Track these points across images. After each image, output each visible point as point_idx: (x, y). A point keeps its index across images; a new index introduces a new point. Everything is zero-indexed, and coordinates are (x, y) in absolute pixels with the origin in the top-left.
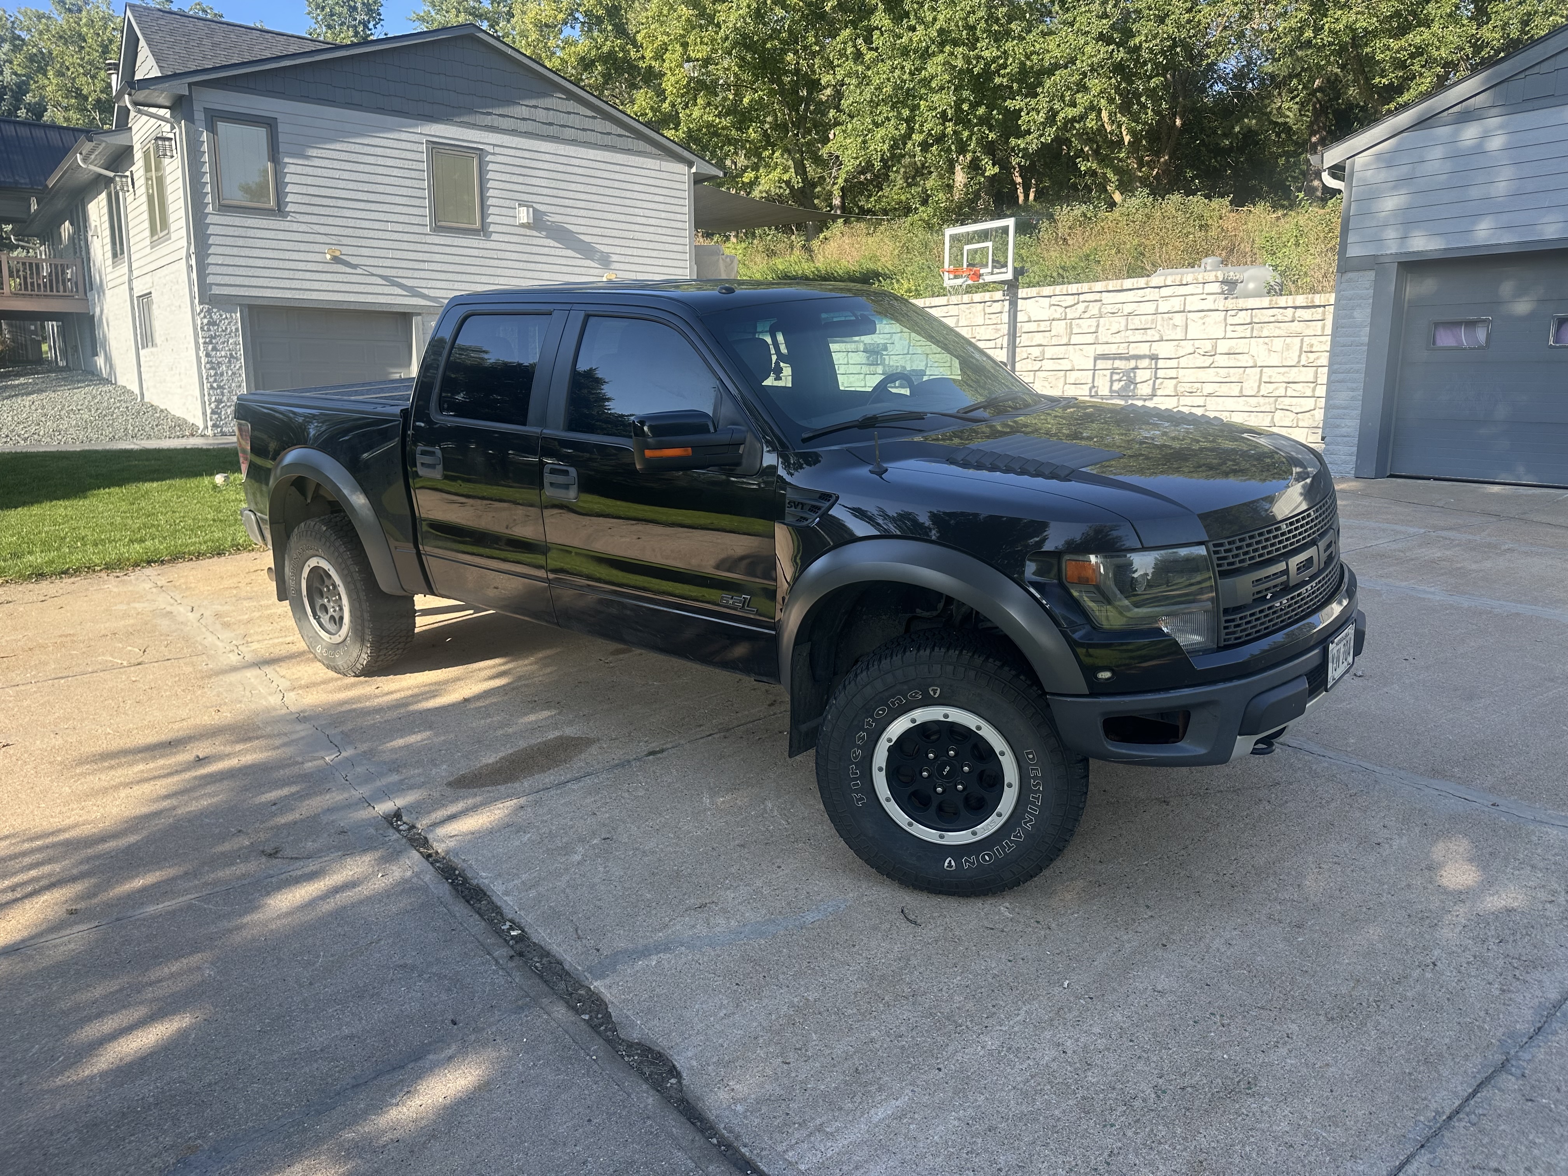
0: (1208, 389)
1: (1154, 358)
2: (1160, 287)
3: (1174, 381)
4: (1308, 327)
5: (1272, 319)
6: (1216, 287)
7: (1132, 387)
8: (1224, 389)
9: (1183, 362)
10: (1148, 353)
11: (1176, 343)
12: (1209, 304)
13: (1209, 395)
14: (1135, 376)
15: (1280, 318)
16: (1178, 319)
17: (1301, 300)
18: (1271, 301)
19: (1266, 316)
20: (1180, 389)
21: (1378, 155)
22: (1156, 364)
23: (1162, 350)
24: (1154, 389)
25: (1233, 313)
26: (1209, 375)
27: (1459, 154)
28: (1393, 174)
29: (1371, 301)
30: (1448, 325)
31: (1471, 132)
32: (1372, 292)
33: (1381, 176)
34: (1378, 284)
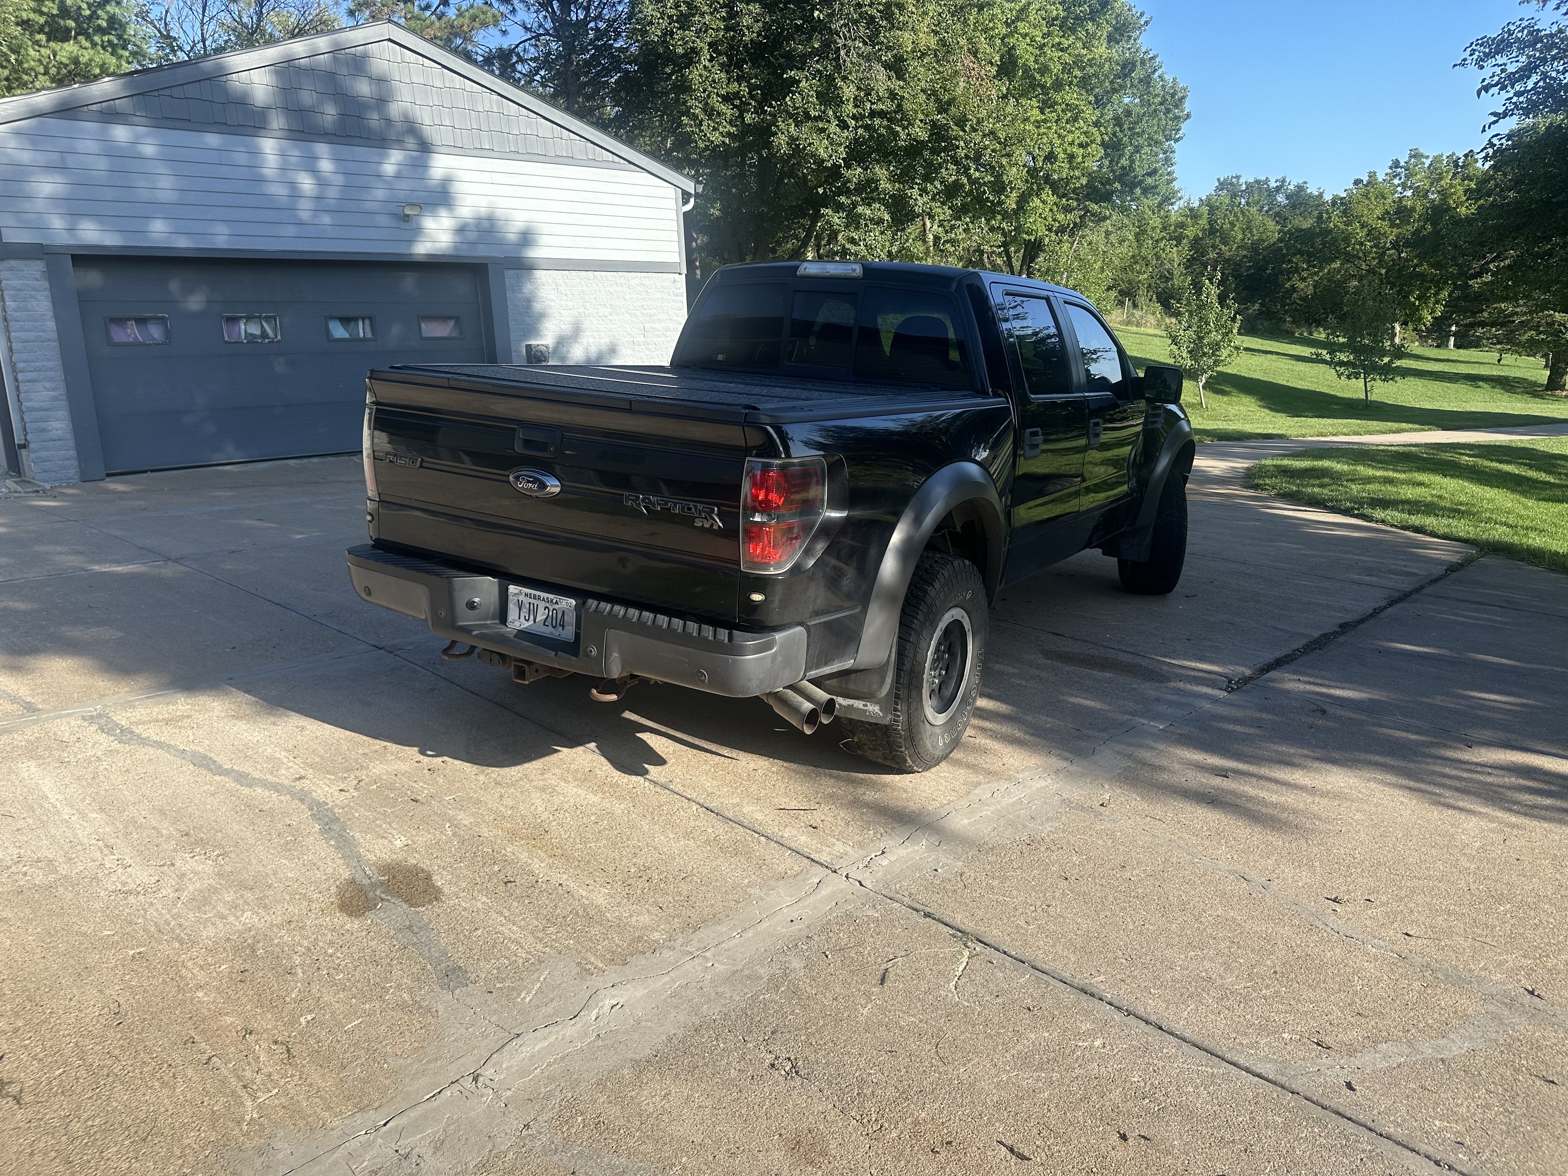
27: (112, 152)
28: (41, 158)
29: (48, 293)
30: (121, 321)
31: (121, 133)
32: (46, 284)
33: (25, 157)
34: (53, 276)
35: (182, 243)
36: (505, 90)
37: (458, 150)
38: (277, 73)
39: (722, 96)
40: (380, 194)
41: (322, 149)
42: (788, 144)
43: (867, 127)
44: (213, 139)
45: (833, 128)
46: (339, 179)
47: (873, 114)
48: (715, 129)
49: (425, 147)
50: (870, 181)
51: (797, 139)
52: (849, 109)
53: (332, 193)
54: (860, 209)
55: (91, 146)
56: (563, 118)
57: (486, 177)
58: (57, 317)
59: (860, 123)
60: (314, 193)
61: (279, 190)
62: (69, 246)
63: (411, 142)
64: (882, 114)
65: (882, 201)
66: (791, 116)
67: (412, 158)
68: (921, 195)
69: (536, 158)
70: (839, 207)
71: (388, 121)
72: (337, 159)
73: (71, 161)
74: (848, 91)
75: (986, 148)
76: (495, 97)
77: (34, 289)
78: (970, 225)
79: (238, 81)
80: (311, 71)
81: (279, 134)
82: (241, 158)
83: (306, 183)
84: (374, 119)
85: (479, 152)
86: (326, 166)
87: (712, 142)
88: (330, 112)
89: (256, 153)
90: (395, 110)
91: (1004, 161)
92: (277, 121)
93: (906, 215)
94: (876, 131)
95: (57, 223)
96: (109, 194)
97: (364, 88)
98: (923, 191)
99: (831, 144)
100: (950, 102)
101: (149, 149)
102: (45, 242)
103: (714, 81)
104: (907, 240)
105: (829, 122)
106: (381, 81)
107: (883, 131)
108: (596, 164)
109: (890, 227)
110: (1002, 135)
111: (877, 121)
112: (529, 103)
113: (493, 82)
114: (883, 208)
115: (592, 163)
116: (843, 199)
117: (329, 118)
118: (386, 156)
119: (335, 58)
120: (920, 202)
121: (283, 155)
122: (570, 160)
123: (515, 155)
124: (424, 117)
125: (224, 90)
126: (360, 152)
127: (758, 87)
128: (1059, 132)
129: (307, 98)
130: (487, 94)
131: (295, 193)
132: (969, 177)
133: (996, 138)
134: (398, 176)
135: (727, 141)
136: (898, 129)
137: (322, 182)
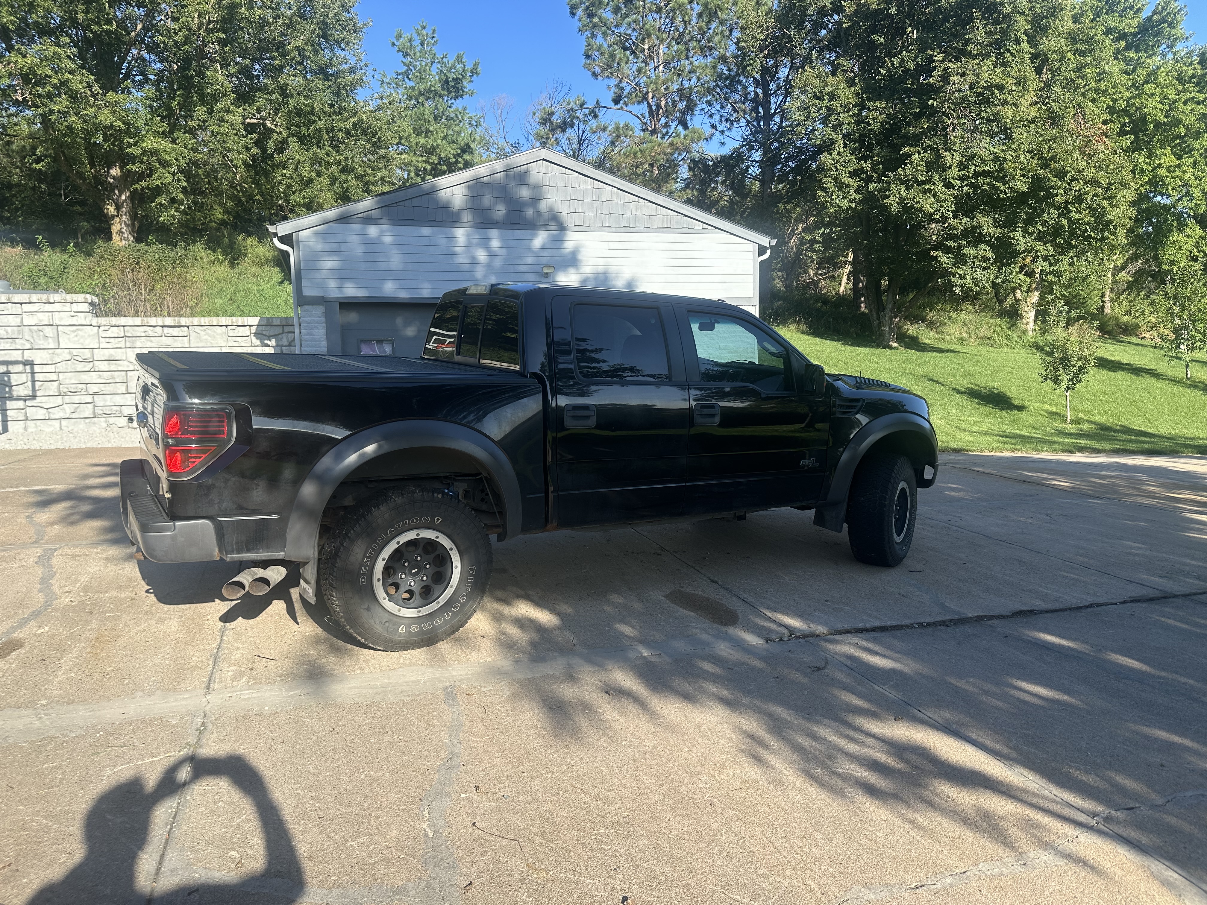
0: (94, 389)
1: (31, 364)
2: (21, 304)
3: (56, 384)
4: (176, 341)
5: (143, 334)
6: (85, 307)
7: (7, 389)
8: (109, 389)
9: (61, 367)
10: (20, 359)
11: (51, 351)
12: (81, 319)
13: (95, 394)
14: (9, 379)
15: (151, 334)
16: (48, 331)
17: (169, 321)
18: (143, 320)
19: (139, 331)
20: (63, 389)
21: (316, 233)
22: (32, 369)
23: (38, 357)
24: (34, 389)
25: (107, 328)
26: (93, 377)
27: (367, 242)
28: (327, 247)
29: (324, 325)
30: (367, 341)
31: (373, 230)
32: (324, 319)
33: (319, 247)
34: (328, 314)
35: (403, 294)
36: (622, 185)
37: (585, 228)
38: (469, 187)
39: (850, 173)
40: (530, 260)
41: (494, 233)
42: (898, 204)
43: (971, 185)
44: (426, 231)
45: (940, 188)
46: (504, 252)
47: (977, 175)
48: (844, 197)
49: (562, 228)
50: (975, 228)
51: (905, 200)
52: (954, 172)
53: (498, 260)
54: (966, 250)
55: (354, 238)
56: (665, 201)
57: (604, 245)
58: (328, 339)
59: (966, 182)
60: (486, 262)
61: (463, 260)
62: (338, 297)
63: (553, 226)
64: (985, 174)
65: (988, 243)
66: (902, 182)
67: (554, 235)
68: (1024, 236)
69: (642, 230)
70: (948, 250)
71: (539, 213)
72: (503, 239)
73: (343, 248)
74: (952, 159)
75: (1086, 193)
76: (616, 190)
77: (317, 323)
78: (1075, 259)
79: (444, 195)
80: (491, 184)
81: (468, 225)
82: (443, 241)
83: (482, 255)
84: (529, 213)
85: (601, 229)
86: (495, 244)
87: (841, 207)
88: (500, 211)
89: (451, 238)
90: (544, 205)
91: (1105, 203)
92: (467, 217)
93: (1011, 253)
94: (979, 187)
95: (332, 284)
96: (363, 266)
97: (524, 193)
98: (1025, 232)
99: (938, 201)
100: (1053, 158)
101: (388, 239)
102: (325, 295)
103: (845, 162)
104: (1011, 273)
105: (934, 184)
106: (536, 187)
107: (986, 187)
108: (689, 231)
109: (995, 262)
110: (1104, 182)
111: (980, 180)
112: (639, 192)
113: (613, 181)
114: (988, 248)
115: (687, 230)
116: (951, 243)
117: (500, 213)
118: (536, 235)
119: (507, 175)
120: (1022, 241)
121: (468, 238)
122: (669, 230)
123: (627, 229)
124: (564, 209)
125: (436, 201)
126: (518, 233)
127: (879, 163)
128: (1196, 173)
129: (487, 201)
130: (609, 189)
131: (474, 262)
132: (1069, 219)
133: (1100, 185)
134: (543, 248)
135: (853, 205)
136: (998, 184)
137: (492, 255)
